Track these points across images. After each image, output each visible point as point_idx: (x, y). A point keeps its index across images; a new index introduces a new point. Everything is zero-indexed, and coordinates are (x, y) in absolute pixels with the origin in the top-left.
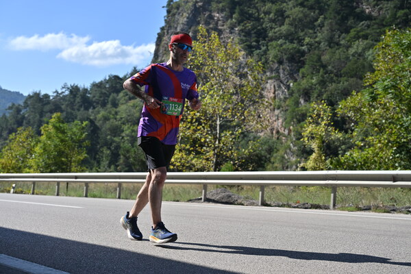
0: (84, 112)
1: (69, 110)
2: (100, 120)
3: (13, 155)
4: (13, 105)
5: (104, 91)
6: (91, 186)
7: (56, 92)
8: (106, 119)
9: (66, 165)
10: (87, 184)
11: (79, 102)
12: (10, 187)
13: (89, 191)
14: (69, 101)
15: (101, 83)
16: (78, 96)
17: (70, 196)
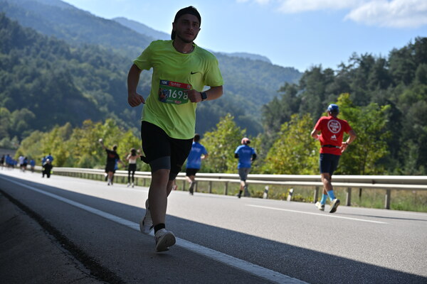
0: (381, 92)
1: (360, 90)
2: (403, 102)
3: (289, 150)
4: (287, 84)
5: (408, 61)
6: (394, 194)
7: (343, 65)
8: (412, 100)
9: (359, 164)
10: (389, 191)
11: (373, 79)
12: (286, 193)
13: (391, 202)
14: (360, 76)
15: (404, 50)
16: (371, 69)
17: (365, 206)
